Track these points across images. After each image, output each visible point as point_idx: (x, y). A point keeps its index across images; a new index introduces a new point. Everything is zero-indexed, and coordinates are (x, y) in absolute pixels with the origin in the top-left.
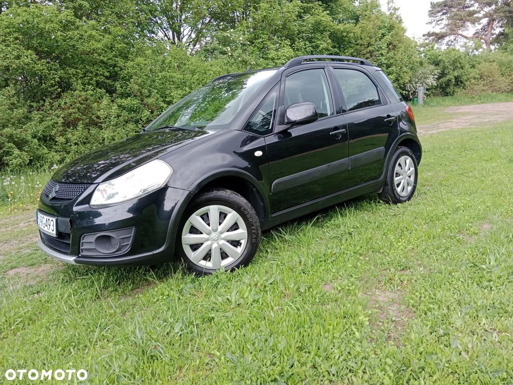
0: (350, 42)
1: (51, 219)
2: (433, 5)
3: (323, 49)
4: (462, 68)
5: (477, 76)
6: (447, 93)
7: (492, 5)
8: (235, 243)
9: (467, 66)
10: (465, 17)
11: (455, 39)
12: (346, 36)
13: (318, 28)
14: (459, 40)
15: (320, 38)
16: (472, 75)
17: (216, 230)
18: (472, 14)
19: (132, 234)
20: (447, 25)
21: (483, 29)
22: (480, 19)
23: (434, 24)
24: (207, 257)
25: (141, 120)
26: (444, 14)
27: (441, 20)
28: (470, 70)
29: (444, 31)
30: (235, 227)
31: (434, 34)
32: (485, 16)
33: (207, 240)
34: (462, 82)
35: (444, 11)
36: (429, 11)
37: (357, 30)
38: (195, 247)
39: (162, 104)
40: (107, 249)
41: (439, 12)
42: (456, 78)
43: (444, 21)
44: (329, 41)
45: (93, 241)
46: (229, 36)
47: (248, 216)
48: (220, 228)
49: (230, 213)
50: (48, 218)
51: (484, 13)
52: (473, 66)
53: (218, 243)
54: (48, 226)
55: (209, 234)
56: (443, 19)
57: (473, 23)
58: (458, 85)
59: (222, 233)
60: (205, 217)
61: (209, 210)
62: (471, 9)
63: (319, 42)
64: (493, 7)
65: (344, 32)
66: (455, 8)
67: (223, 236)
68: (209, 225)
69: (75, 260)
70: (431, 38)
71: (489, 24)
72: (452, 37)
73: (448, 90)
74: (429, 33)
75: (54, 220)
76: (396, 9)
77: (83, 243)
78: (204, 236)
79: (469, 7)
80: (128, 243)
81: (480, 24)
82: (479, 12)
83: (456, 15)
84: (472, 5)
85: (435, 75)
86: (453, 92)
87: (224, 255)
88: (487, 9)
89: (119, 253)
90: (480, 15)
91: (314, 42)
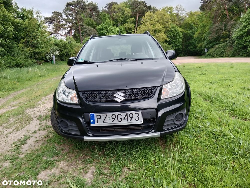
2: (45, 18)
3: (10, 31)
4: (68, 48)
5: (75, 53)
6: (63, 59)
9: (70, 48)
10: (61, 26)
11: (57, 36)
12: (20, 26)
14: (58, 36)
16: (73, 52)
20: (53, 29)
21: (68, 33)
22: (67, 28)
26: (50, 23)
27: (49, 26)
28: (71, 50)
29: (52, 31)
32: (69, 27)
34: (69, 55)
35: (50, 22)
37: (27, 23)
41: (48, 22)
42: (66, 53)
43: (50, 26)
44: (13, 27)
52: (72, 49)
56: (50, 25)
57: (64, 29)
58: (67, 56)
63: (7, 27)
64: (71, 24)
65: (19, 23)
66: (55, 21)
71: (70, 30)
72: (55, 35)
73: (63, 58)
76: (40, 17)
79: (61, 22)
83: (57, 24)
84: (62, 21)
85: (58, 51)
86: (66, 59)
88: (69, 24)
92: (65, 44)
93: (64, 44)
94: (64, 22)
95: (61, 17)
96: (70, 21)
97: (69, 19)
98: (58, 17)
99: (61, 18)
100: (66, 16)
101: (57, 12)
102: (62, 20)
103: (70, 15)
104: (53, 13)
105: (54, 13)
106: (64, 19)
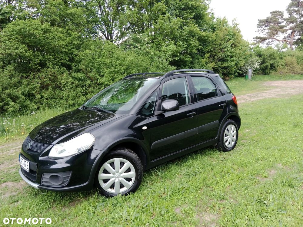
0: (209, 43)
1: (27, 162)
2: (260, 21)
3: (194, 46)
4: (275, 59)
5: (283, 64)
6: (266, 73)
7: (294, 23)
8: (128, 179)
9: (278, 58)
10: (278, 29)
11: (272, 41)
12: (207, 39)
13: (192, 34)
14: (274, 41)
15: (192, 40)
16: (280, 63)
17: (118, 172)
18: (282, 27)
19: (70, 175)
20: (267, 33)
21: (289, 36)
22: (287, 30)
23: (260, 32)
24: (112, 187)
25: (85, 86)
26: (266, 26)
27: (264, 30)
28: (280, 60)
29: (265, 36)
30: (129, 170)
31: (260, 38)
32: (290, 29)
33: (113, 177)
34: (274, 67)
35: (266, 25)
36: (257, 25)
37: (214, 36)
38: (105, 181)
39: (98, 77)
40: (56, 182)
41: (263, 25)
42: (272, 65)
44: (197, 42)
45: (49, 177)
46: (139, 37)
47: (137, 165)
48: (120, 171)
49: (126, 162)
50: (25, 161)
51: (289, 27)
52: (282, 58)
53: (119, 179)
54: (25, 165)
55: (114, 174)
56: (265, 29)
57: (283, 32)
58: (272, 68)
59: (121, 174)
60: (112, 164)
61: (114, 160)
62: (282, 24)
63: (191, 42)
64: (295, 24)
65: (206, 37)
66: (272, 23)
67: (122, 175)
68: (114, 169)
69: (38, 187)
70: (258, 40)
71: (292, 33)
72: (270, 40)
73: (266, 71)
74: (257, 37)
75: (28, 162)
76: (237, 25)
77: (43, 178)
78: (111, 175)
79: (281, 23)
80: (68, 180)
81: (287, 33)
82: (286, 26)
83: (273, 27)
84: (283, 22)
85: (258, 62)
86: (269, 73)
87: (122, 186)
88: (291, 25)
89: (63, 185)
90: (287, 28)
91: (189, 42)
92: (272, 52)
93: (270, 53)
94: (284, 23)
95: (281, 16)
96: (292, 20)
97: (292, 17)
98: (277, 17)
99: (281, 18)
100: (289, 15)
101: (276, 12)
102: (283, 20)
103: (296, 11)
104: (271, 13)
105: (273, 13)
106: (285, 19)
